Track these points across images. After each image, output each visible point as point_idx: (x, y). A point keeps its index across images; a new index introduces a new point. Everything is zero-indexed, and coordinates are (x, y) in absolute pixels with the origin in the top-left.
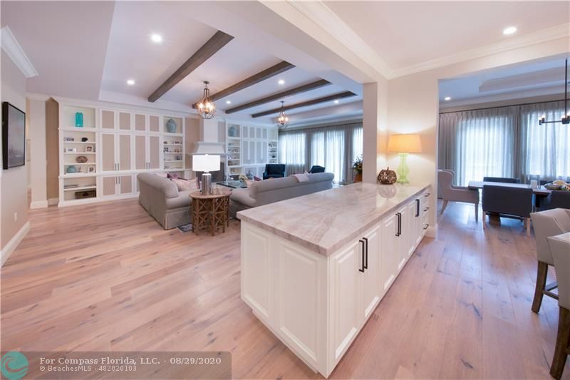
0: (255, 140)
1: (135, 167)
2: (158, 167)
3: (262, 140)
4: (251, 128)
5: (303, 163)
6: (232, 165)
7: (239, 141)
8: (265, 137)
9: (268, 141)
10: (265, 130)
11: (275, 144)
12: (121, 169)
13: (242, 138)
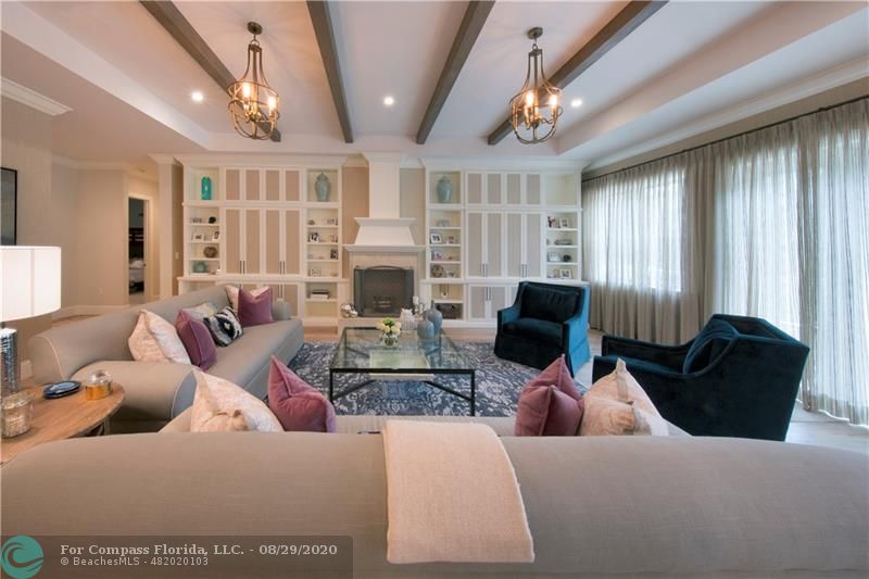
0: (504, 208)
1: (265, 270)
2: (297, 272)
3: (524, 209)
4: (491, 177)
5: (676, 287)
6: (440, 276)
7: (457, 213)
8: (534, 197)
9: (544, 211)
10: (534, 181)
11: (568, 219)
12: (248, 272)
13: (465, 206)
